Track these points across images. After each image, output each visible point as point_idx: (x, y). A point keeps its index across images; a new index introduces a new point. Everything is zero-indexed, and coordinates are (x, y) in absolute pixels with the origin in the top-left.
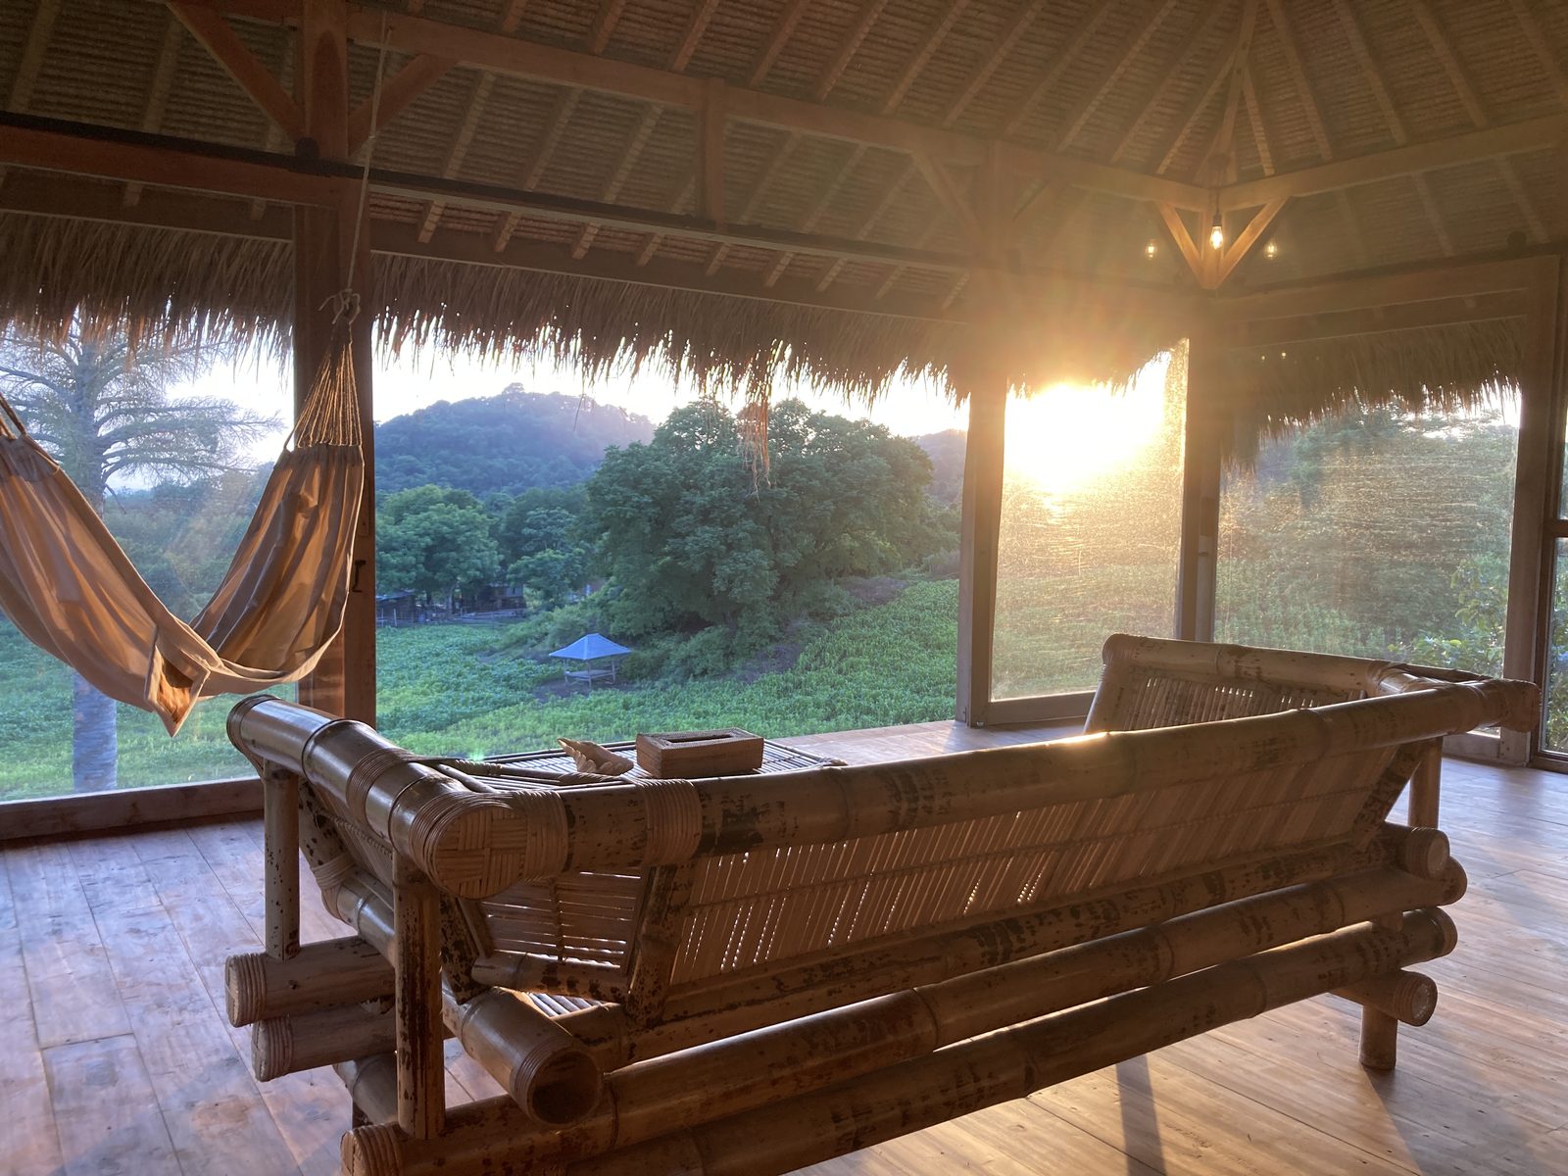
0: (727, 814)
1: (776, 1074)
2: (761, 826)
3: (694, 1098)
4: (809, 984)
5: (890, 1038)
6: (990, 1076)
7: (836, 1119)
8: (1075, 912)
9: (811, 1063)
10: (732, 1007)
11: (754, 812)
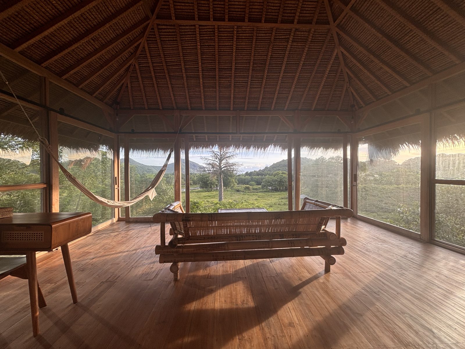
0: (185, 217)
1: (204, 249)
2: (190, 219)
3: (192, 249)
4: (208, 239)
5: (220, 247)
6: (238, 256)
7: (213, 256)
8: (253, 236)
9: (208, 248)
10: (197, 240)
11: (189, 217)
